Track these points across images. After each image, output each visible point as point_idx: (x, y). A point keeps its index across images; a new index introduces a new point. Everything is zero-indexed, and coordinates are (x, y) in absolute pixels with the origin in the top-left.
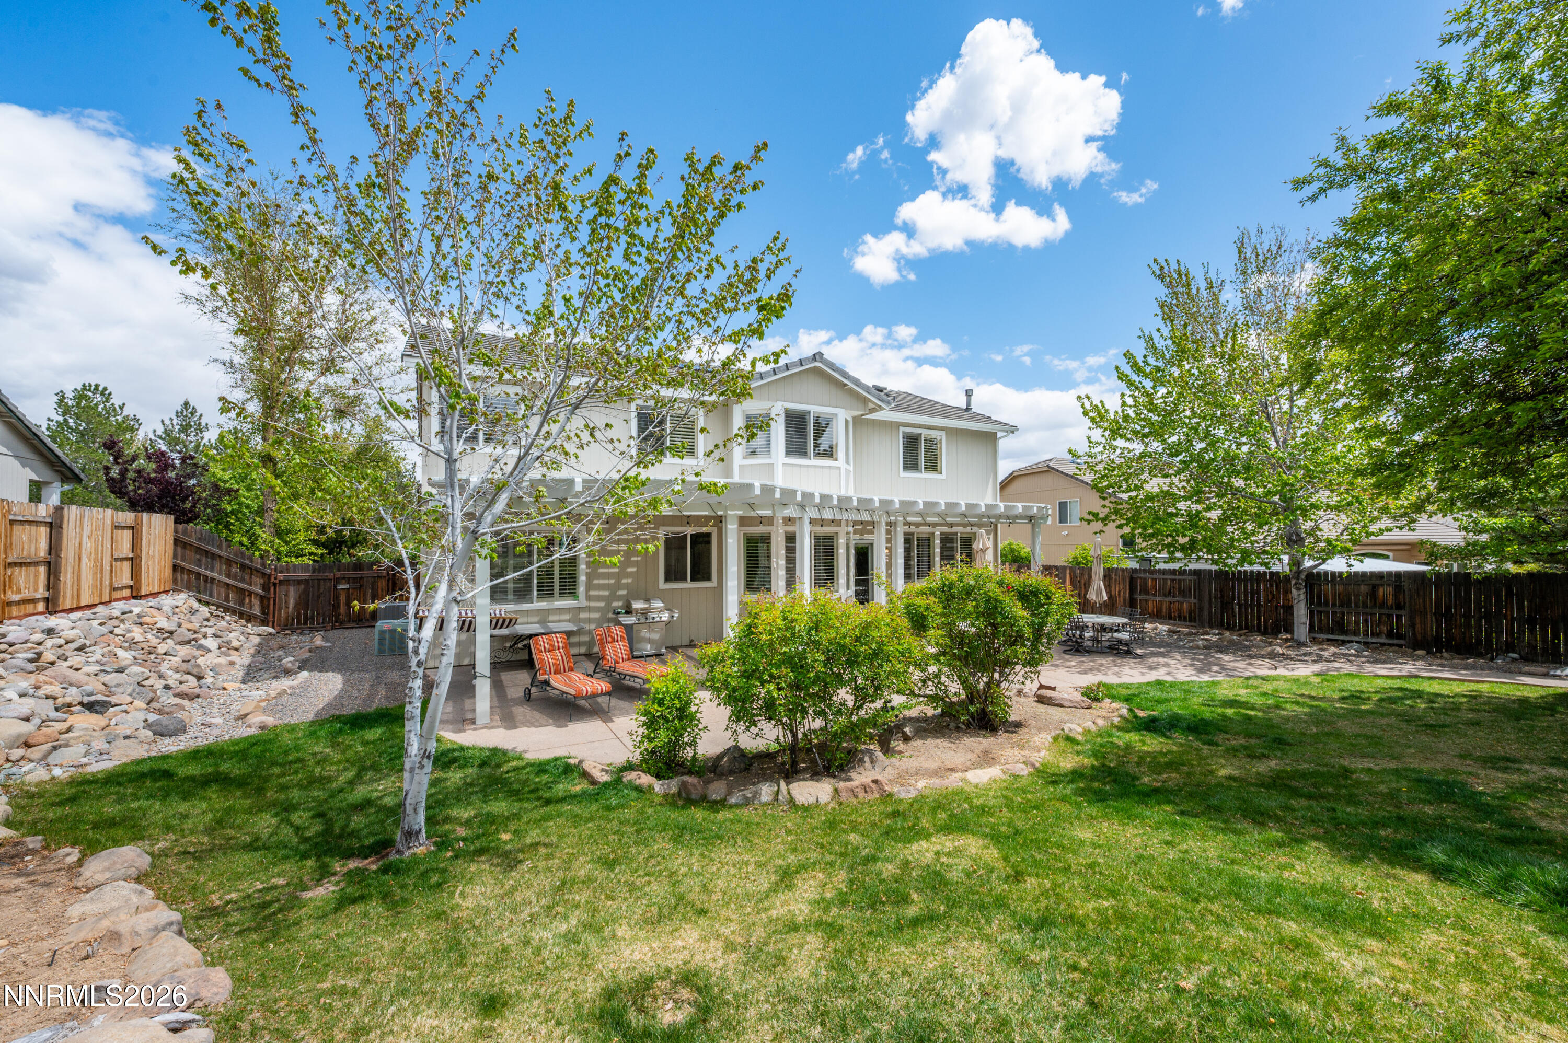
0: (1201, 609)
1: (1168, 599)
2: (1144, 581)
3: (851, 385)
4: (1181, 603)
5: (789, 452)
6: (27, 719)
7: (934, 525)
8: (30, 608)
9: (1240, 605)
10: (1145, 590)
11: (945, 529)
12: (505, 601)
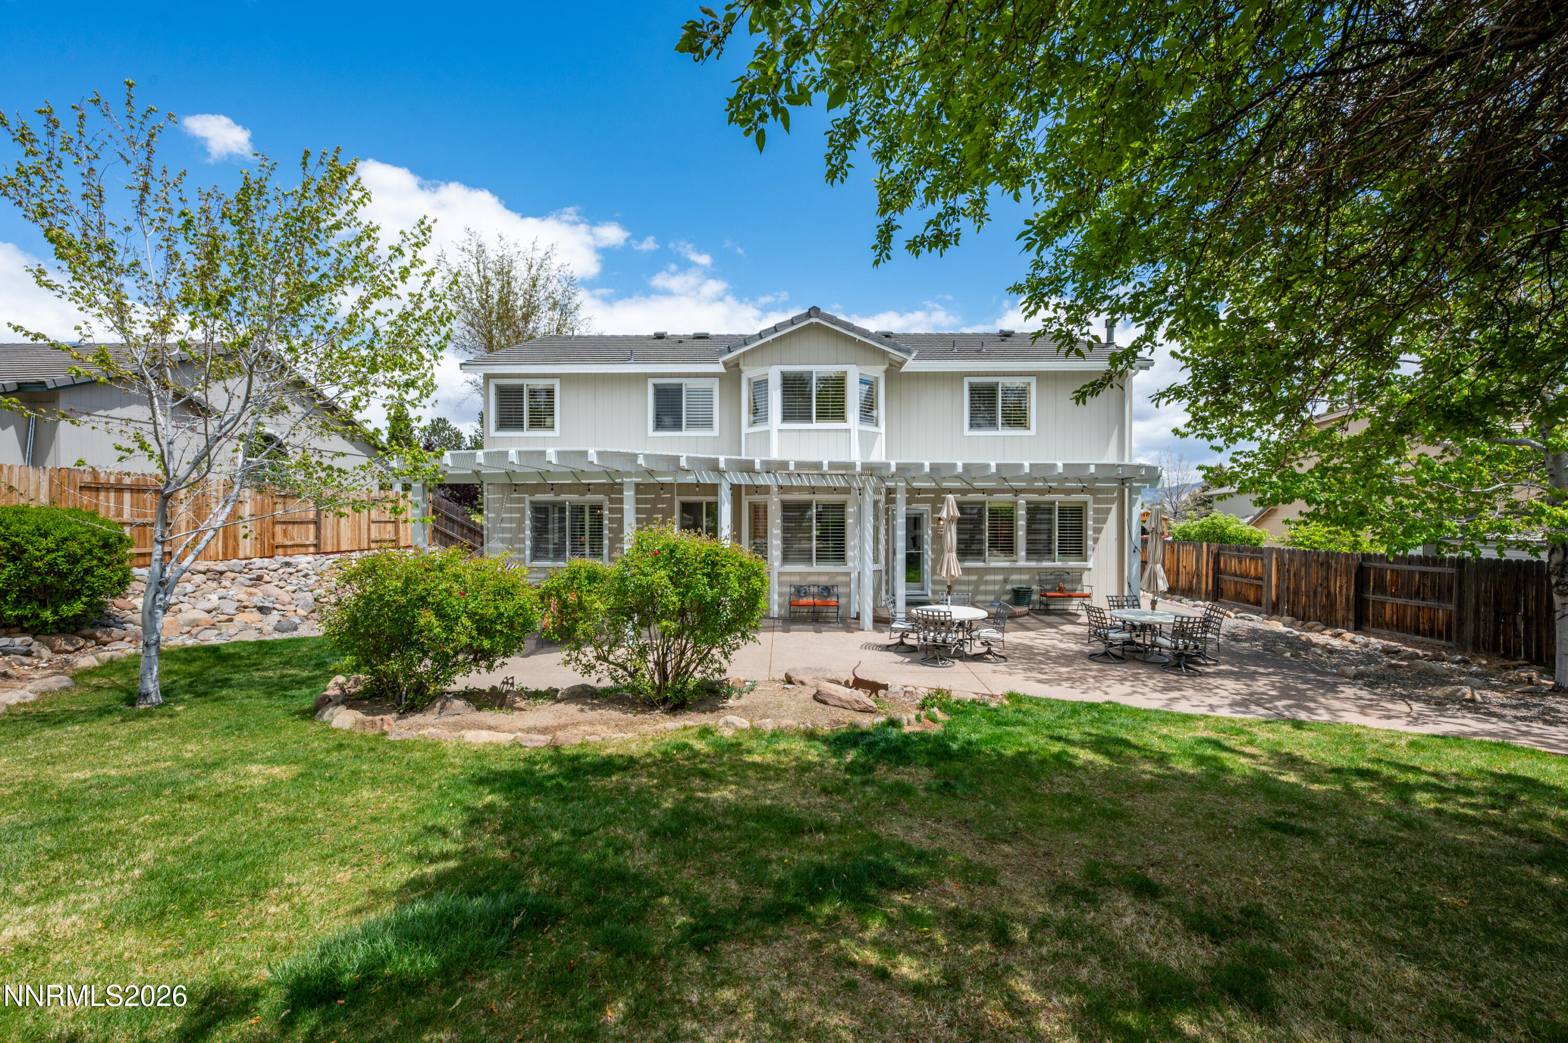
0: (1461, 621)
1: (1414, 602)
2: (1381, 574)
3: (858, 337)
4: (1435, 610)
5: (787, 416)
6: (209, 612)
7: (1017, 492)
8: (303, 550)
9: (1527, 620)
10: (1381, 587)
11: (1034, 497)
12: (546, 558)
